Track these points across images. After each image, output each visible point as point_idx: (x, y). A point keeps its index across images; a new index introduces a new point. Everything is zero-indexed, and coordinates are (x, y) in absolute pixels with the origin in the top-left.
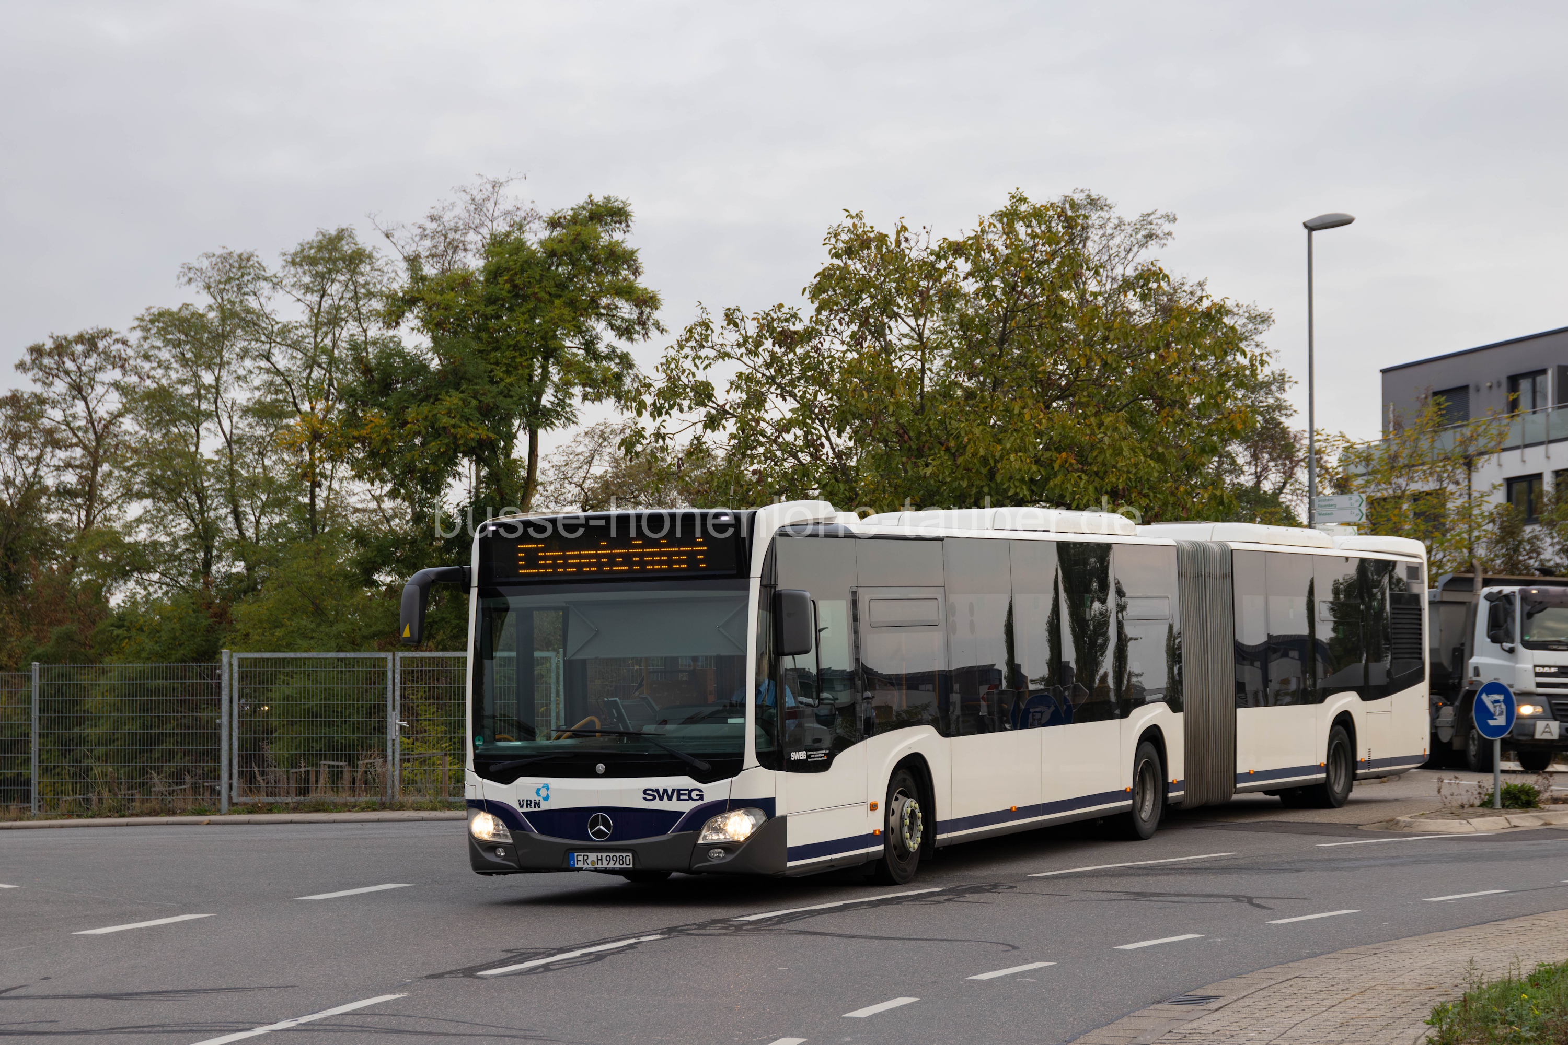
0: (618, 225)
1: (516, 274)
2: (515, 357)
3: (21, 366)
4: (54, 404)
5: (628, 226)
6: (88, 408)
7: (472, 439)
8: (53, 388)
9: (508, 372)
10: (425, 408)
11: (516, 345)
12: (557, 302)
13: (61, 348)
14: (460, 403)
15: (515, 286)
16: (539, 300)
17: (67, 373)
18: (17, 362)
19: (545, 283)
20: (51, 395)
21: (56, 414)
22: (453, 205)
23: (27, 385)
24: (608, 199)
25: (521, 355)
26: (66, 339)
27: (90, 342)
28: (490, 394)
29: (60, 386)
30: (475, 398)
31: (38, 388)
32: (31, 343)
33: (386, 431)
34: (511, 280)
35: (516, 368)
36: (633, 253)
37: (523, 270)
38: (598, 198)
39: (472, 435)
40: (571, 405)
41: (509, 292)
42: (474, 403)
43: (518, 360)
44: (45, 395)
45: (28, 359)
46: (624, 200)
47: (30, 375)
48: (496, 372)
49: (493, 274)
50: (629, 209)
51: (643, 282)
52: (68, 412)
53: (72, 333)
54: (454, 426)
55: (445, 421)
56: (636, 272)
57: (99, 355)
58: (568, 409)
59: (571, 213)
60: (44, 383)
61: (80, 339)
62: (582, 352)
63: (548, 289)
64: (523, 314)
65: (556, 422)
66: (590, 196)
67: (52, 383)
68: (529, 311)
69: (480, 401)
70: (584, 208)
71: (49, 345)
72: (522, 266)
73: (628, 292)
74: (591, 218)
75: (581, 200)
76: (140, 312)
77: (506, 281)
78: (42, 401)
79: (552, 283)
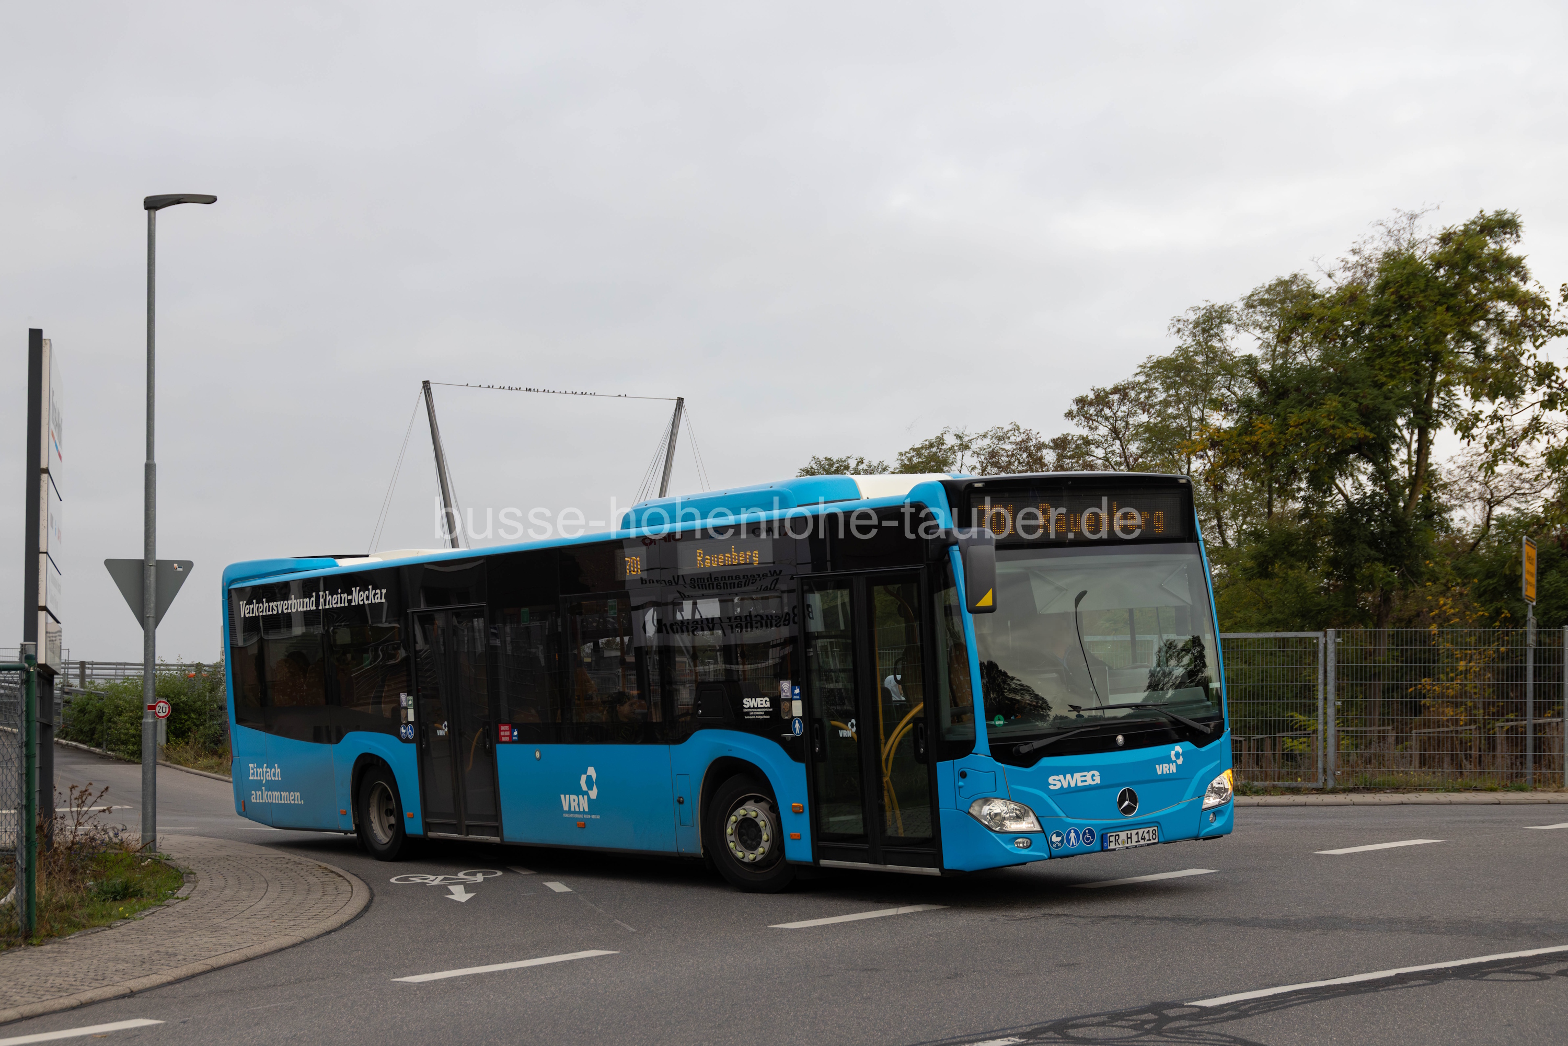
0: (1508, 236)
1: (1402, 286)
2: (1399, 362)
3: (1070, 415)
4: (1098, 444)
5: (1518, 236)
6: (1122, 446)
7: (1351, 438)
8: (1098, 432)
9: (1392, 377)
10: (1307, 414)
11: (1399, 351)
12: (1439, 308)
13: (1101, 399)
14: (1340, 405)
15: (1401, 297)
16: (1423, 308)
17: (1107, 419)
18: (1067, 411)
19: (1429, 292)
20: (1096, 437)
21: (1100, 452)
22: (1372, 237)
23: (1076, 430)
24: (1498, 214)
25: (1404, 360)
26: (1104, 390)
27: (1122, 391)
28: (1370, 397)
29: (1103, 430)
30: (1356, 401)
31: (1085, 432)
32: (1078, 395)
33: (1272, 435)
34: (1396, 292)
35: (1399, 373)
36: (1520, 260)
37: (1408, 283)
38: (1489, 213)
39: (1350, 435)
40: (1457, 406)
41: (1395, 303)
42: (1354, 405)
43: (1401, 365)
44: (1090, 438)
45: (1075, 408)
46: (1513, 211)
47: (1075, 420)
48: (1379, 377)
49: (1382, 288)
50: (1519, 220)
51: (1529, 287)
52: (1108, 450)
53: (1109, 387)
54: (1333, 427)
55: (1325, 423)
56: (1524, 279)
57: (1131, 402)
58: (1455, 409)
59: (1462, 228)
60: (1091, 428)
61: (1116, 390)
62: (1471, 357)
63: (1431, 298)
64: (1408, 322)
65: (1444, 422)
66: (1481, 212)
67: (1096, 428)
68: (1414, 319)
69: (1361, 404)
70: (1474, 223)
71: (1091, 396)
72: (1407, 278)
73: (1512, 296)
74: (1481, 231)
75: (1473, 215)
76: (1143, 360)
77: (1392, 293)
78: (1087, 442)
79: (1436, 291)
